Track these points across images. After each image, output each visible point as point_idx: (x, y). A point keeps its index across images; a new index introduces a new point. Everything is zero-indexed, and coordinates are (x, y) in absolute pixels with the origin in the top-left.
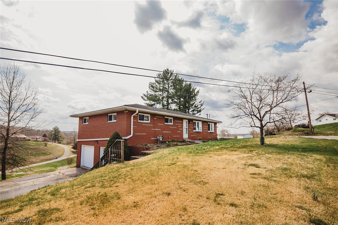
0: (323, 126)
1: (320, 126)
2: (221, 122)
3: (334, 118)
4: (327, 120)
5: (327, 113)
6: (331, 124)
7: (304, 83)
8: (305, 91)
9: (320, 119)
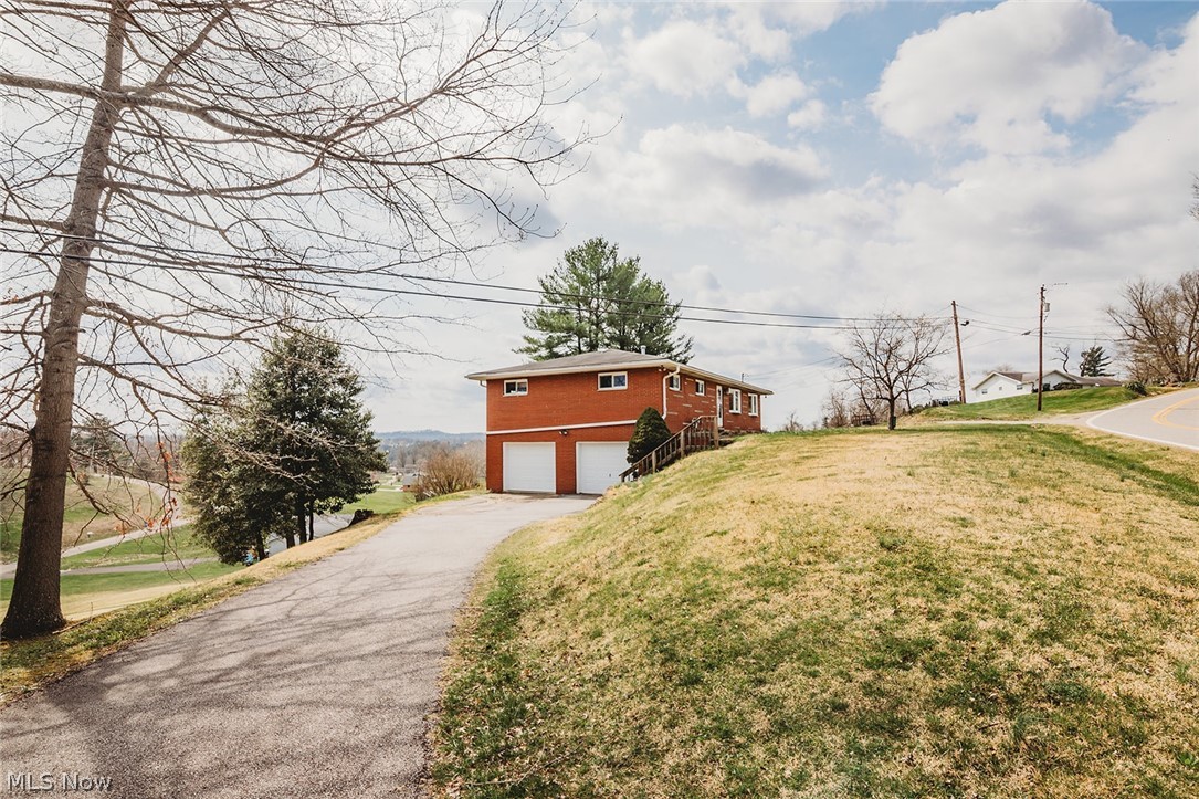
0: (990, 404)
1: (982, 404)
2: (771, 393)
3: (1019, 383)
4: (1001, 388)
5: (1004, 371)
6: (1008, 400)
7: (954, 304)
8: (956, 323)
9: (983, 387)
